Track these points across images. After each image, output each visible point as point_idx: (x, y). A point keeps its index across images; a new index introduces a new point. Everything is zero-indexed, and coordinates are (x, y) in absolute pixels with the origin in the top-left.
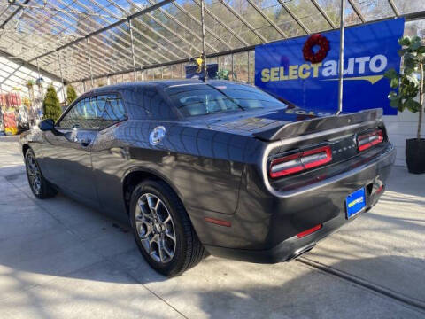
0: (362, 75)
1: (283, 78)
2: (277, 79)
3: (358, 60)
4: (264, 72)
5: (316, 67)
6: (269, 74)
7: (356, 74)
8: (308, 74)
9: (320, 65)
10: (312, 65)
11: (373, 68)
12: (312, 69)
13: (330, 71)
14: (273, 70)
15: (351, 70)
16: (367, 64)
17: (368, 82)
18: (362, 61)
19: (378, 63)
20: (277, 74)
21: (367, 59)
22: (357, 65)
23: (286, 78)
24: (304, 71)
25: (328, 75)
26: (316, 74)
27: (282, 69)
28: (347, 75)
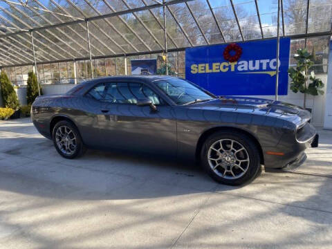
0: (265, 71)
1: (208, 71)
2: (204, 72)
3: (262, 61)
4: (193, 67)
5: (233, 65)
6: (197, 68)
7: (261, 69)
8: (227, 69)
9: (236, 63)
10: (230, 63)
11: (272, 66)
12: (230, 67)
13: (243, 68)
14: (200, 65)
16: (268, 64)
17: (269, 75)
18: (264, 62)
19: (275, 64)
20: (203, 68)
21: (268, 61)
23: (210, 71)
24: (224, 67)
25: (242, 70)
26: (233, 69)
27: (207, 65)
28: (255, 71)
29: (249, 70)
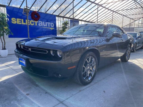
1: (23, 23)
2: (21, 23)
5: (36, 22)
6: (16, 20)
8: (33, 24)
9: (37, 22)
10: (35, 21)
11: (51, 26)
12: (35, 23)
13: (41, 24)
14: (18, 19)
15: (46, 25)
16: (50, 24)
17: (51, 29)
18: (49, 23)
20: (20, 21)
21: (50, 23)
22: (48, 24)
23: (25, 24)
24: (32, 23)
25: (40, 25)
26: (36, 25)
27: (22, 20)
28: (45, 27)
29: (43, 26)
